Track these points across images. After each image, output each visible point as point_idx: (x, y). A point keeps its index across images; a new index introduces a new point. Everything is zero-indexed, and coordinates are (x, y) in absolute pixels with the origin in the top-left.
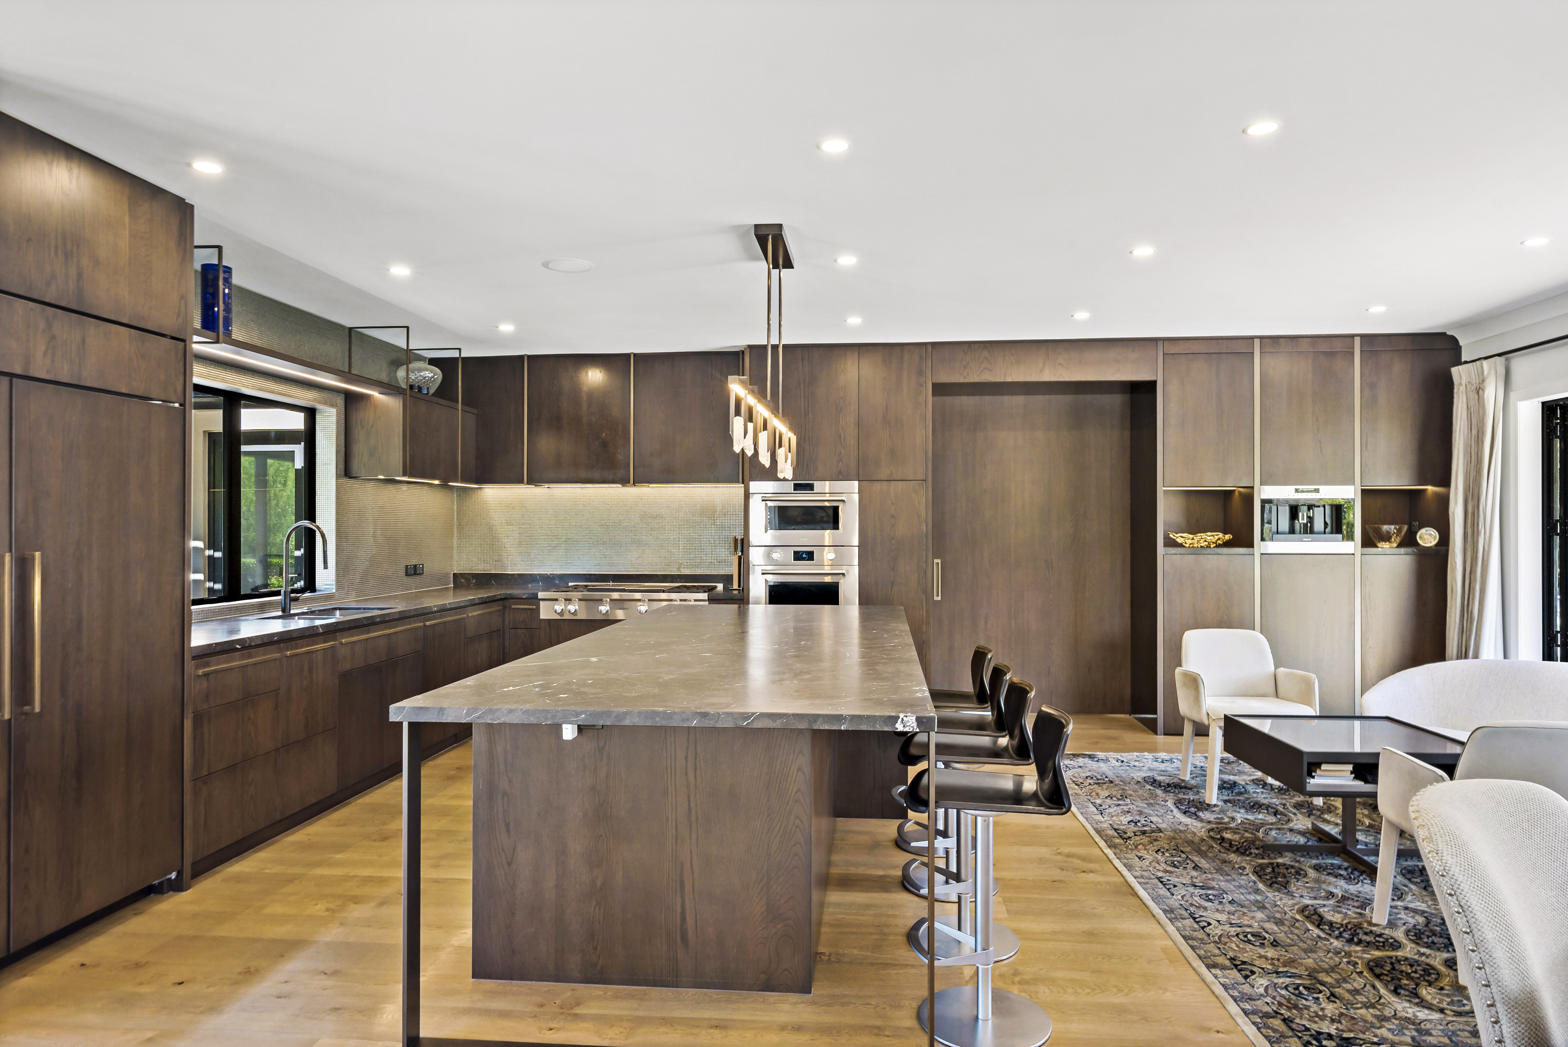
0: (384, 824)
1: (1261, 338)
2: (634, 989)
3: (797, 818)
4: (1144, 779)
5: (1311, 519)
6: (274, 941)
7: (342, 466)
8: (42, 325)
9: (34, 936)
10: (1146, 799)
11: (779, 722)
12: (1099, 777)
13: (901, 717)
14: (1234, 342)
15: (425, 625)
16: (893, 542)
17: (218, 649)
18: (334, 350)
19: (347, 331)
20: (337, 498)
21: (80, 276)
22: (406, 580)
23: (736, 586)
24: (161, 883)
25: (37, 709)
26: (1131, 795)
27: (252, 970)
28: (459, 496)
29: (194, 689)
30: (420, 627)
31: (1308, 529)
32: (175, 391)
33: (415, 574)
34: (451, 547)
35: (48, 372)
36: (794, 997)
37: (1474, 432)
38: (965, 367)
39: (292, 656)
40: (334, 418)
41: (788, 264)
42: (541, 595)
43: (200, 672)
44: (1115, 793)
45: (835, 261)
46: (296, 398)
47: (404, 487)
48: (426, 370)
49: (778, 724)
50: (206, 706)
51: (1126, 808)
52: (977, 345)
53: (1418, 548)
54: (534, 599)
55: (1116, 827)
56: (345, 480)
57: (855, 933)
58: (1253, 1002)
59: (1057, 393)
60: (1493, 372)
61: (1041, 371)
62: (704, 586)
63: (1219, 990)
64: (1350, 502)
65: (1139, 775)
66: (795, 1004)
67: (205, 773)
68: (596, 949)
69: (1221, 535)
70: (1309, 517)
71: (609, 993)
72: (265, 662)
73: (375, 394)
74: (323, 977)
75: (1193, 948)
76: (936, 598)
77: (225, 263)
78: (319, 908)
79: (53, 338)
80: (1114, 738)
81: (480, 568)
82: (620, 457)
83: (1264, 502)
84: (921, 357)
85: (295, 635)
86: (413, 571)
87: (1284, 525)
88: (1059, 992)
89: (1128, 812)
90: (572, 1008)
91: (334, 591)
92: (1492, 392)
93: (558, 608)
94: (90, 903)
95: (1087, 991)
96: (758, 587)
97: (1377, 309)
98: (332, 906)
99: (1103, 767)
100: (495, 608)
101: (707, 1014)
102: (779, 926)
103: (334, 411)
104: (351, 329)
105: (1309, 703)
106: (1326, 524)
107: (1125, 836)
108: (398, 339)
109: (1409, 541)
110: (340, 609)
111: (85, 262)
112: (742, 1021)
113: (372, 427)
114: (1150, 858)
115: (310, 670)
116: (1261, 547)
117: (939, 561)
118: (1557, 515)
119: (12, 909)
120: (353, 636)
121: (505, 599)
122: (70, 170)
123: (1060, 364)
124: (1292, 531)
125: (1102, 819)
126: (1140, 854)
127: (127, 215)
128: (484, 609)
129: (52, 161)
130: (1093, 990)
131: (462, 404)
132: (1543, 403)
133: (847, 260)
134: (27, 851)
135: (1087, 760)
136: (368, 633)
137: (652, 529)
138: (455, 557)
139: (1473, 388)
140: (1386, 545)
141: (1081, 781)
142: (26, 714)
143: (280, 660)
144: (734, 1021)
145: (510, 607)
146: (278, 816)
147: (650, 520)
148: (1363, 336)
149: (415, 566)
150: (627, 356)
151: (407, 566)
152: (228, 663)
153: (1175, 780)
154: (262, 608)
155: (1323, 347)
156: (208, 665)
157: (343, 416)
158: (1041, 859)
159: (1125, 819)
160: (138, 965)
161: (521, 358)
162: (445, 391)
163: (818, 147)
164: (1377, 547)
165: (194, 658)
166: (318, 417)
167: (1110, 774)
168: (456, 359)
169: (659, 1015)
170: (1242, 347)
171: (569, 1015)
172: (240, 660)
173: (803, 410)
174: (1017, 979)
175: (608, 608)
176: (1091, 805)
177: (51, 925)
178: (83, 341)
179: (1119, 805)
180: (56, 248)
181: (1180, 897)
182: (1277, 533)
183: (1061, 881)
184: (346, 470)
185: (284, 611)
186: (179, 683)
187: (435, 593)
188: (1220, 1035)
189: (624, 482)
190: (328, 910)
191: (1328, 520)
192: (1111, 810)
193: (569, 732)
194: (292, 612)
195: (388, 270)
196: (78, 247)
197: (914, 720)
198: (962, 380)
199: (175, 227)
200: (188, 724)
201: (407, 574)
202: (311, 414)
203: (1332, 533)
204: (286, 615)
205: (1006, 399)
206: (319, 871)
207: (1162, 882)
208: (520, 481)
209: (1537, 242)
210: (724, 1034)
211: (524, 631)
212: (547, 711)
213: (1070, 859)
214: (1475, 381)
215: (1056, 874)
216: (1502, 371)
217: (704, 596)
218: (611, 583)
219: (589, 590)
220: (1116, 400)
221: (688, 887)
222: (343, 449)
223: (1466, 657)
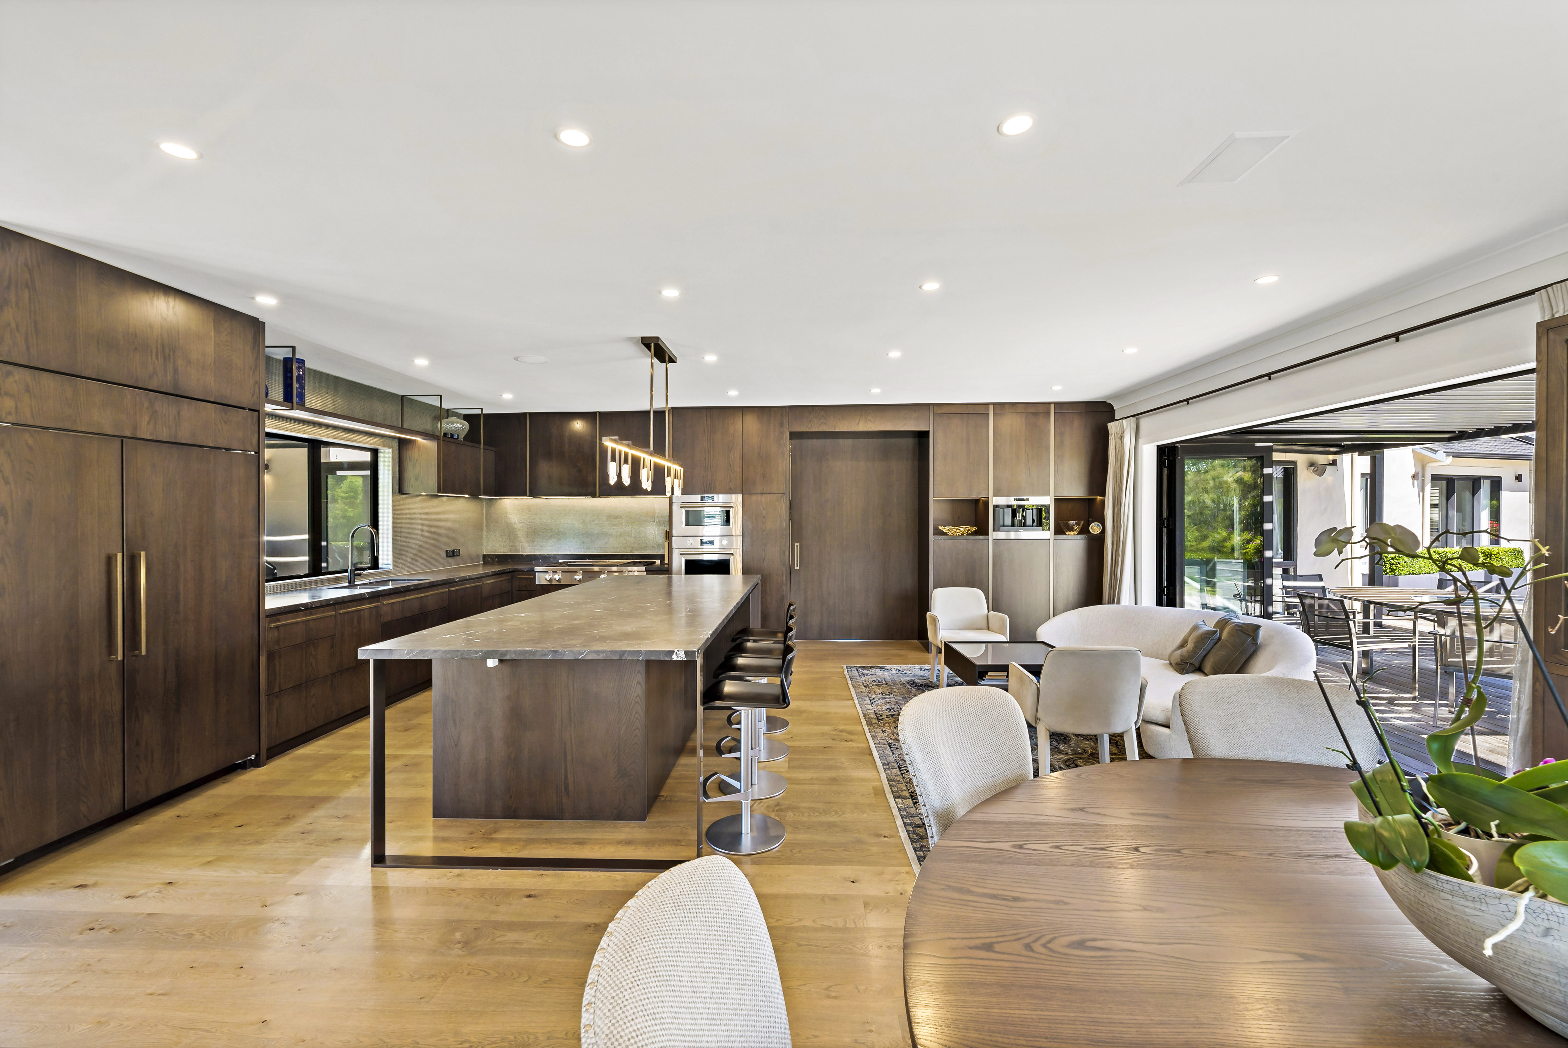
0: (409, 720)
1: (994, 404)
2: (534, 822)
3: (637, 713)
4: (908, 682)
5: (1024, 518)
6: (312, 798)
7: (397, 487)
8: (146, 404)
9: (144, 798)
10: (904, 695)
11: (601, 655)
12: (880, 681)
13: (676, 651)
14: (977, 406)
15: (449, 591)
16: (765, 533)
17: (286, 610)
18: (391, 411)
19: (400, 398)
20: (393, 507)
21: (176, 371)
22: (447, 560)
23: (666, 562)
24: (245, 762)
25: (144, 653)
26: (895, 692)
27: (291, 816)
28: (487, 504)
29: (267, 637)
30: (445, 592)
31: (1023, 524)
32: (251, 444)
33: (454, 555)
34: (481, 538)
35: (151, 434)
36: (633, 823)
37: (1119, 464)
38: (810, 421)
39: (344, 613)
40: (391, 455)
41: (672, 361)
42: (537, 569)
43: (272, 625)
44: (885, 691)
45: (703, 358)
46: (361, 442)
47: (445, 499)
48: (457, 423)
49: (601, 657)
50: (277, 647)
51: (888, 700)
52: (817, 408)
53: (1089, 535)
54: (533, 572)
55: (877, 712)
56: (398, 496)
57: (688, 783)
58: (913, 818)
59: (872, 438)
60: (1129, 427)
61: (858, 424)
62: (646, 562)
63: (895, 811)
64: (1047, 508)
65: (904, 679)
66: (633, 827)
67: (278, 690)
68: (511, 797)
69: (969, 528)
70: (1022, 516)
71: (518, 824)
72: (324, 617)
73: (419, 439)
74: (337, 819)
75: (891, 786)
76: (796, 568)
77: (297, 356)
78: (348, 776)
79: (155, 412)
80: (901, 656)
81: (501, 551)
82: (590, 479)
83: (996, 507)
84: (782, 415)
85: (346, 600)
86: (452, 554)
87: (1008, 521)
88: (799, 816)
89: (889, 703)
90: (491, 835)
91: (391, 568)
92: (1128, 439)
93: (548, 577)
94: (188, 775)
95: (817, 814)
96: (678, 563)
97: (1057, 388)
98: (356, 774)
99: (886, 675)
100: (504, 578)
101: (574, 836)
102: (626, 780)
103: (390, 450)
104: (402, 396)
105: (1004, 634)
106: (1033, 520)
107: (880, 718)
108: (435, 402)
109: (1084, 531)
110: (392, 580)
111: (180, 362)
112: (596, 839)
113: (417, 460)
114: (890, 731)
115: (359, 622)
116: (993, 535)
117: (798, 544)
118: (1165, 515)
119: (126, 782)
120: (392, 599)
121: (513, 571)
122: (168, 303)
123: (870, 420)
124: (1013, 525)
125: (871, 708)
126: (884, 729)
127: (213, 331)
128: (496, 578)
129: (153, 297)
130: (820, 814)
131: (484, 444)
132: (1158, 446)
133: (711, 358)
134: (138, 744)
135: (878, 670)
136: (405, 597)
137: (614, 525)
138: (484, 544)
139: (1119, 436)
140: (1071, 533)
141: (868, 683)
142: (136, 656)
143: (335, 616)
144: (590, 839)
145: (516, 577)
146: (334, 717)
147: (613, 520)
148: (1055, 403)
149: (453, 551)
150: (595, 413)
151: (447, 551)
152: (294, 619)
153: (927, 682)
154: (336, 580)
155: (1032, 410)
156: (279, 621)
157: (397, 454)
158: (823, 733)
159: (884, 708)
160: (216, 815)
161: (525, 414)
162: (472, 436)
163: (660, 293)
164: (1066, 535)
165: (267, 617)
166: (380, 454)
167: (888, 679)
168: (480, 415)
169: (544, 837)
170: (982, 410)
171: (487, 839)
172: (303, 617)
173: (707, 449)
174: (777, 808)
175: (581, 577)
176: (868, 699)
177: (157, 790)
178: (179, 414)
179: (885, 698)
180: (157, 353)
181: (897, 755)
182: (1004, 526)
183: (829, 747)
184: (400, 488)
185: (350, 582)
186: (256, 634)
187: (465, 569)
188: (886, 839)
189: (593, 495)
190: (353, 777)
191: (1035, 518)
192: (879, 702)
193: (492, 663)
194: (356, 583)
195: (413, 361)
196: (174, 352)
197: (683, 653)
198: (808, 430)
199: (250, 337)
200: (263, 660)
201: (447, 556)
202: (375, 452)
203: (1037, 526)
204: (352, 585)
205: (841, 442)
206: (356, 752)
207: (890, 746)
208: (525, 495)
209: (1131, 351)
210: (581, 847)
211: (525, 592)
212: (458, 651)
213: (841, 733)
214: (1119, 432)
215: (829, 743)
216: (1134, 426)
217: (643, 568)
218: (587, 560)
219: (569, 566)
220: (910, 442)
221: (569, 757)
222: (397, 476)
223: (1113, 603)
